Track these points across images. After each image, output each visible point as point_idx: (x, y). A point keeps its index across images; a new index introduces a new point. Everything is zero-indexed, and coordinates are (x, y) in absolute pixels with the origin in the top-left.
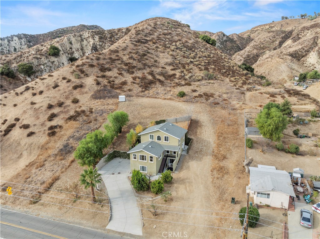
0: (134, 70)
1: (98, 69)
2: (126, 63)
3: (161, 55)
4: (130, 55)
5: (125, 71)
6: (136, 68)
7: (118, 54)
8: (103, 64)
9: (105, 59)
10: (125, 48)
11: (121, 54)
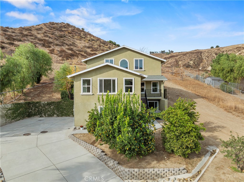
0: (50, 45)
4: (46, 34)
5: (40, 44)
6: (53, 44)
7: (31, 32)
8: (12, 36)
9: (14, 32)
10: (40, 28)
11: (34, 32)
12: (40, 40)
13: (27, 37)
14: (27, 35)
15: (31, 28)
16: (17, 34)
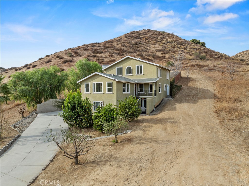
0: (124, 53)
1: (91, 52)
2: (118, 49)
3: (152, 46)
4: (123, 44)
5: (116, 54)
6: (126, 52)
7: (112, 44)
8: (97, 49)
9: (99, 46)
10: (119, 39)
11: (114, 44)
12: (118, 50)
13: (108, 49)
14: (108, 47)
15: (113, 40)
16: (101, 47)
